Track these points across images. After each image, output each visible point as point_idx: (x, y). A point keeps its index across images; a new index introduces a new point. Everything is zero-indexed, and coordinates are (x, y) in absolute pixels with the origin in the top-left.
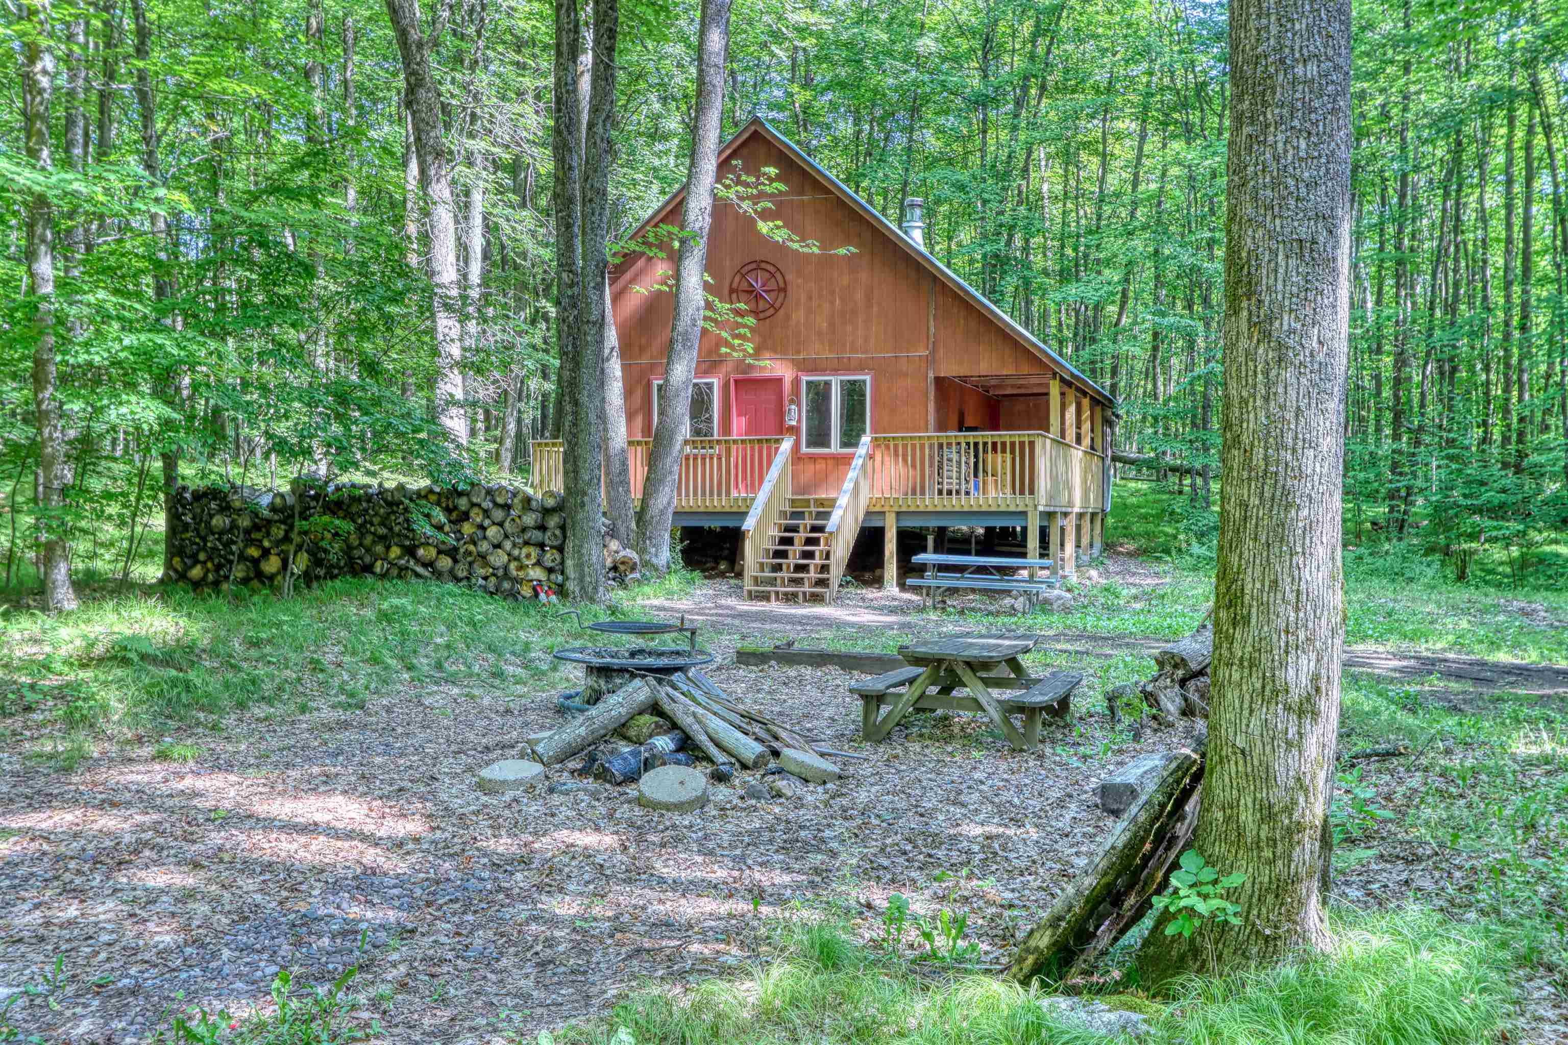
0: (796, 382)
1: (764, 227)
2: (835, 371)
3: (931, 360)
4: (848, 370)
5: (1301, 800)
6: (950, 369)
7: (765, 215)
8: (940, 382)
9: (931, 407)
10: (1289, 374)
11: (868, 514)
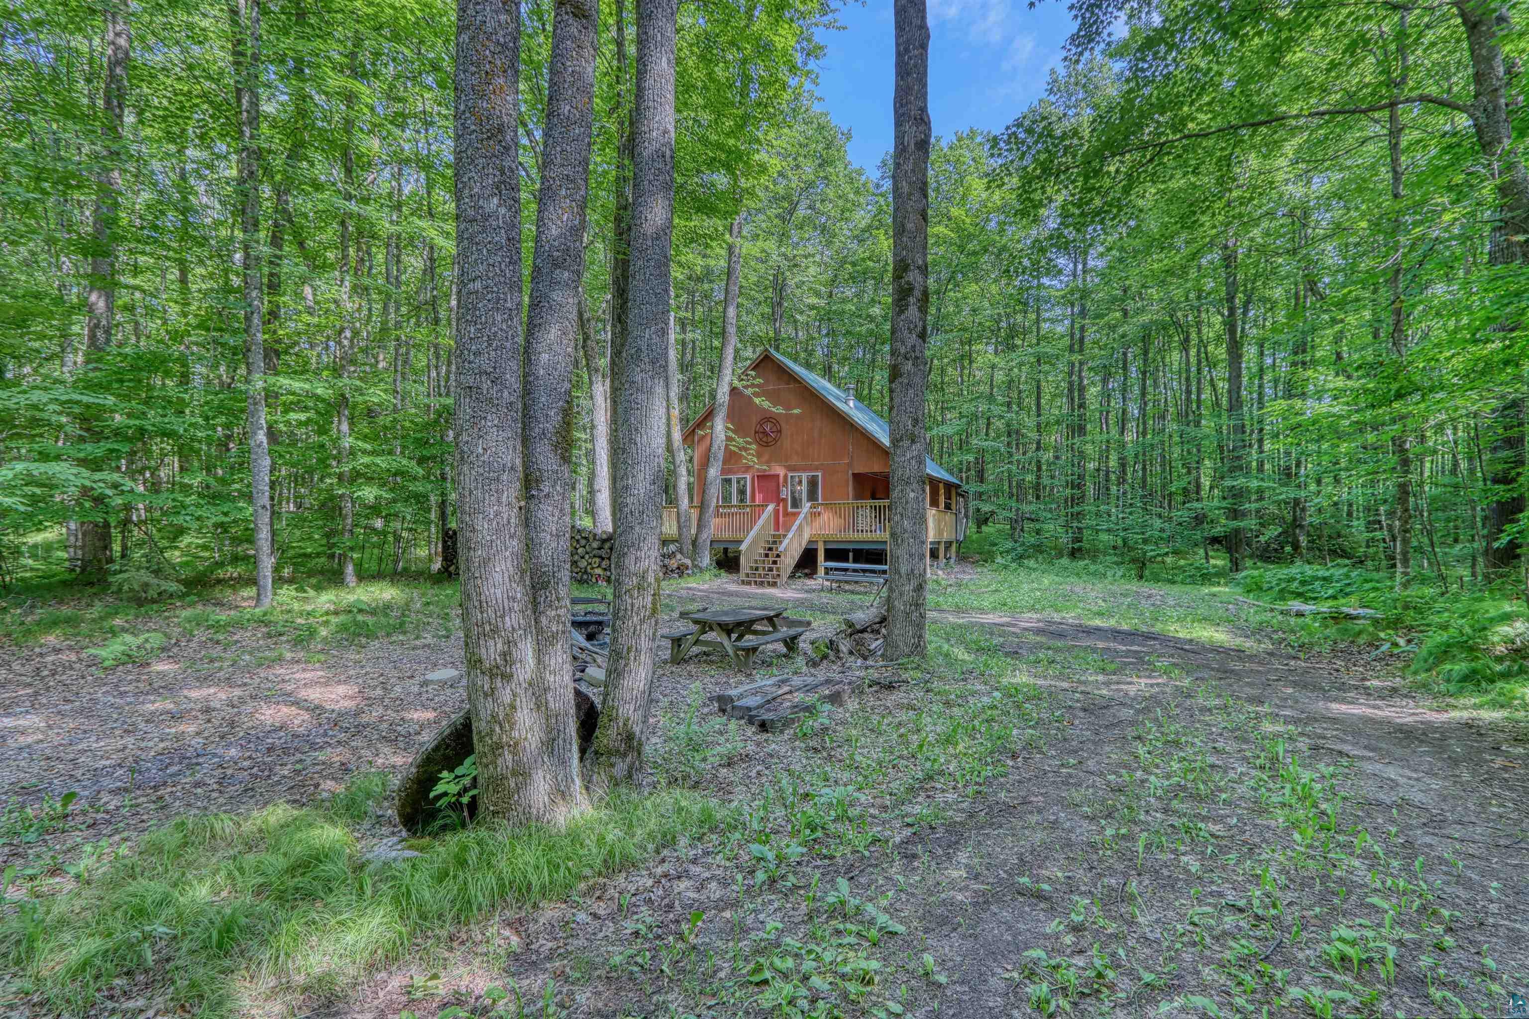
0: (786, 476)
1: (757, 400)
2: (804, 470)
3: (850, 465)
4: (811, 470)
5: (497, 729)
6: (860, 469)
7: (756, 395)
8: (856, 476)
9: (851, 488)
10: (465, 468)
11: (810, 542)
